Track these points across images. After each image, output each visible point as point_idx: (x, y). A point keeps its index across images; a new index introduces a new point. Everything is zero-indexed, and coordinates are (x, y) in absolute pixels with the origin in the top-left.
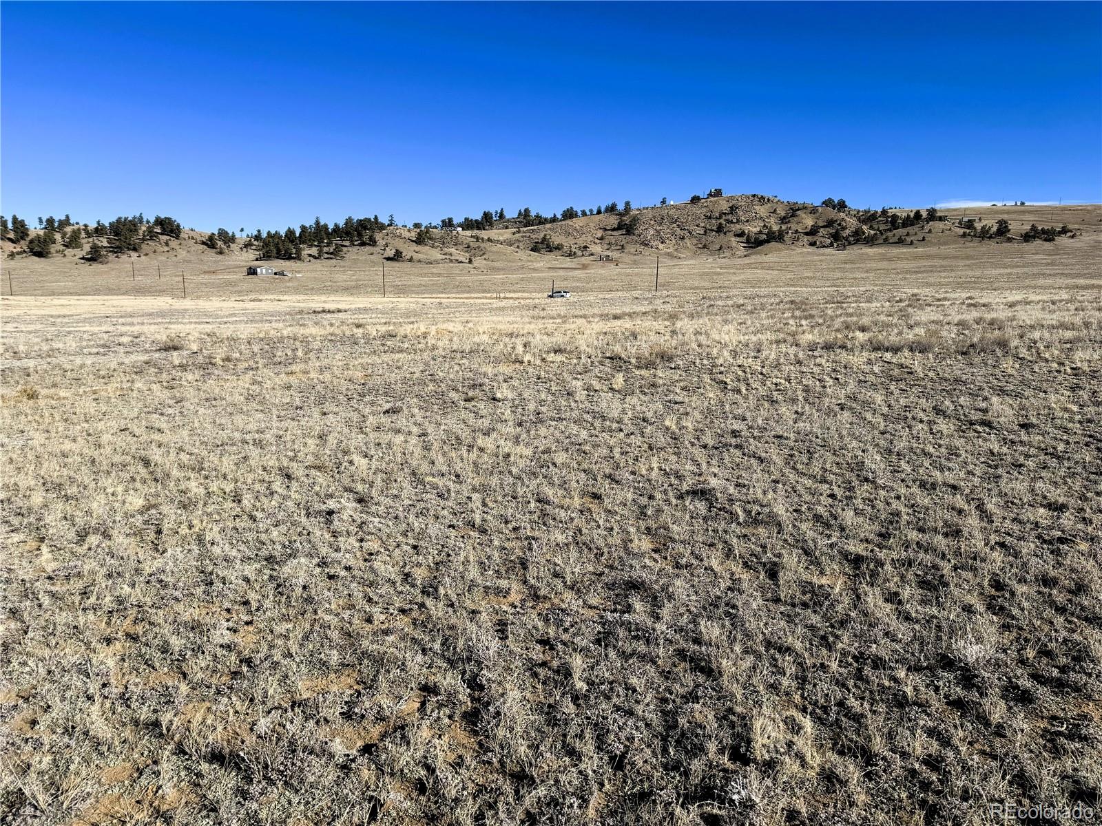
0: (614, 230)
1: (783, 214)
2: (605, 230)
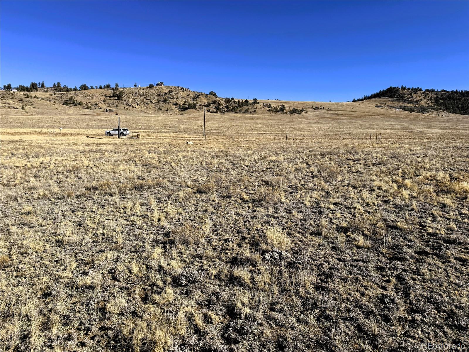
0: (110, 97)
1: (193, 97)
2: (106, 96)
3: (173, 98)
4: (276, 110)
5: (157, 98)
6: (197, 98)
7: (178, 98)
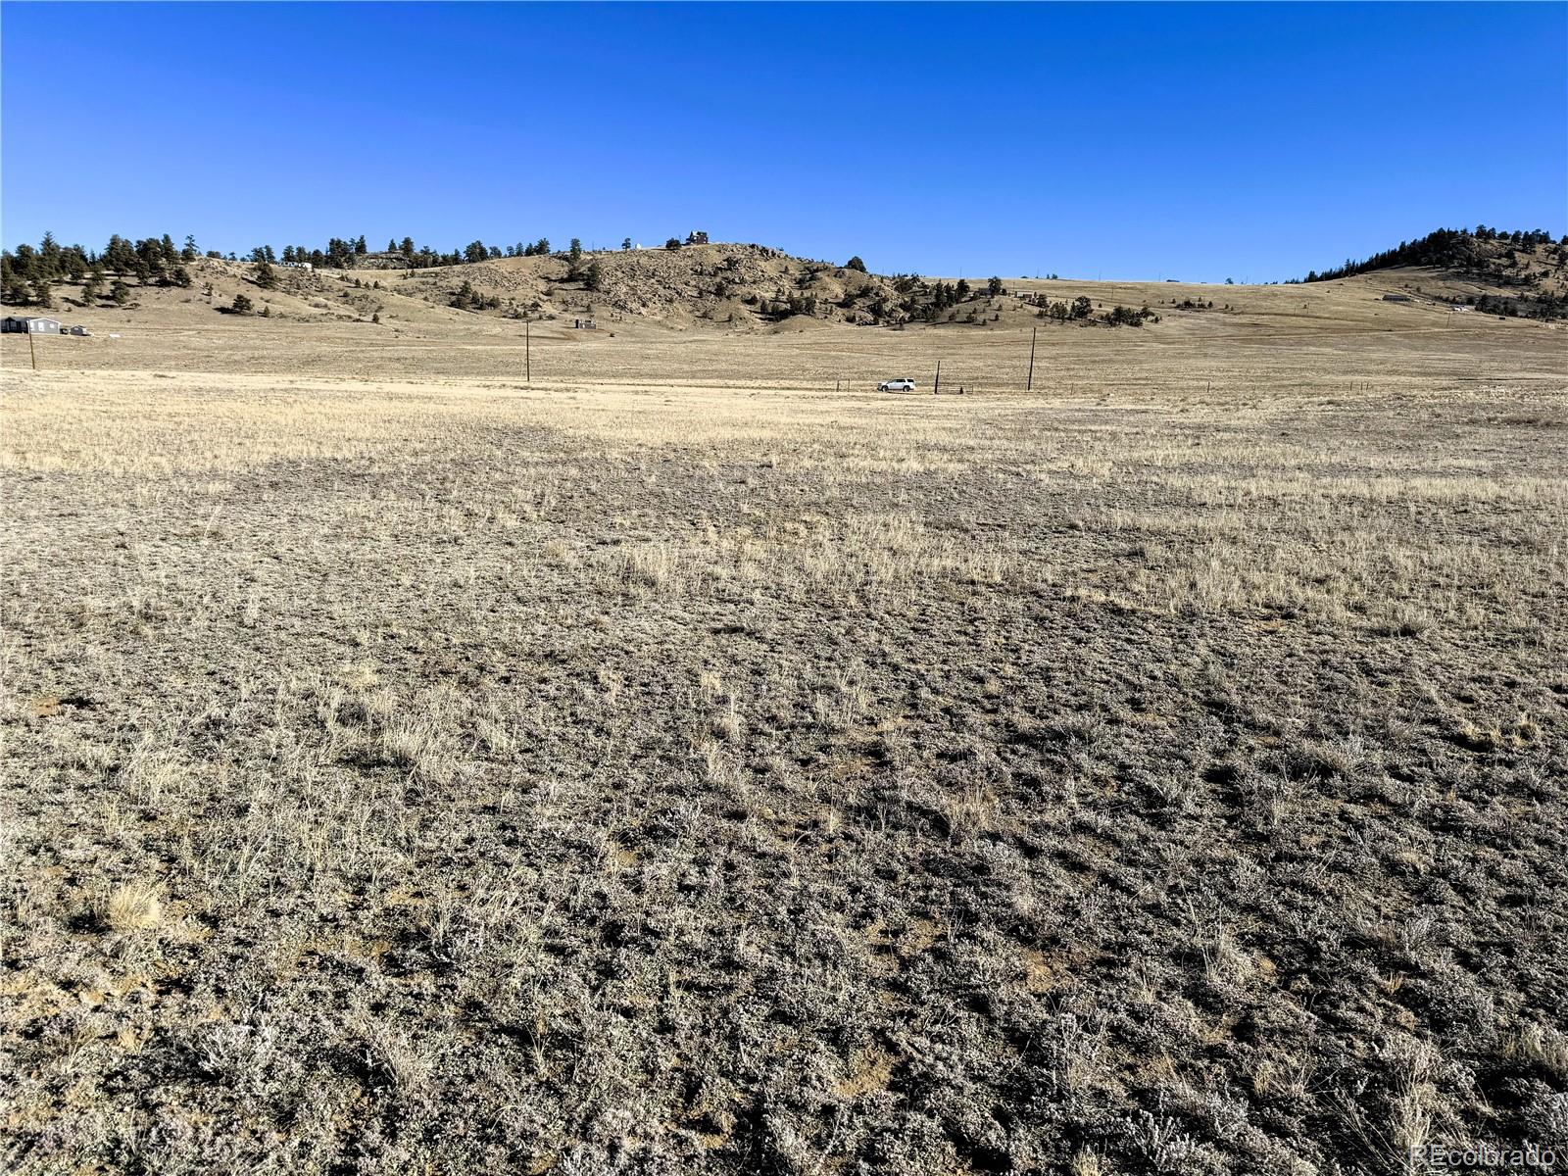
0: (562, 281)
1: (798, 275)
2: (549, 280)
3: (743, 282)
4: (1060, 314)
5: (693, 283)
6: (811, 279)
7: (754, 282)
